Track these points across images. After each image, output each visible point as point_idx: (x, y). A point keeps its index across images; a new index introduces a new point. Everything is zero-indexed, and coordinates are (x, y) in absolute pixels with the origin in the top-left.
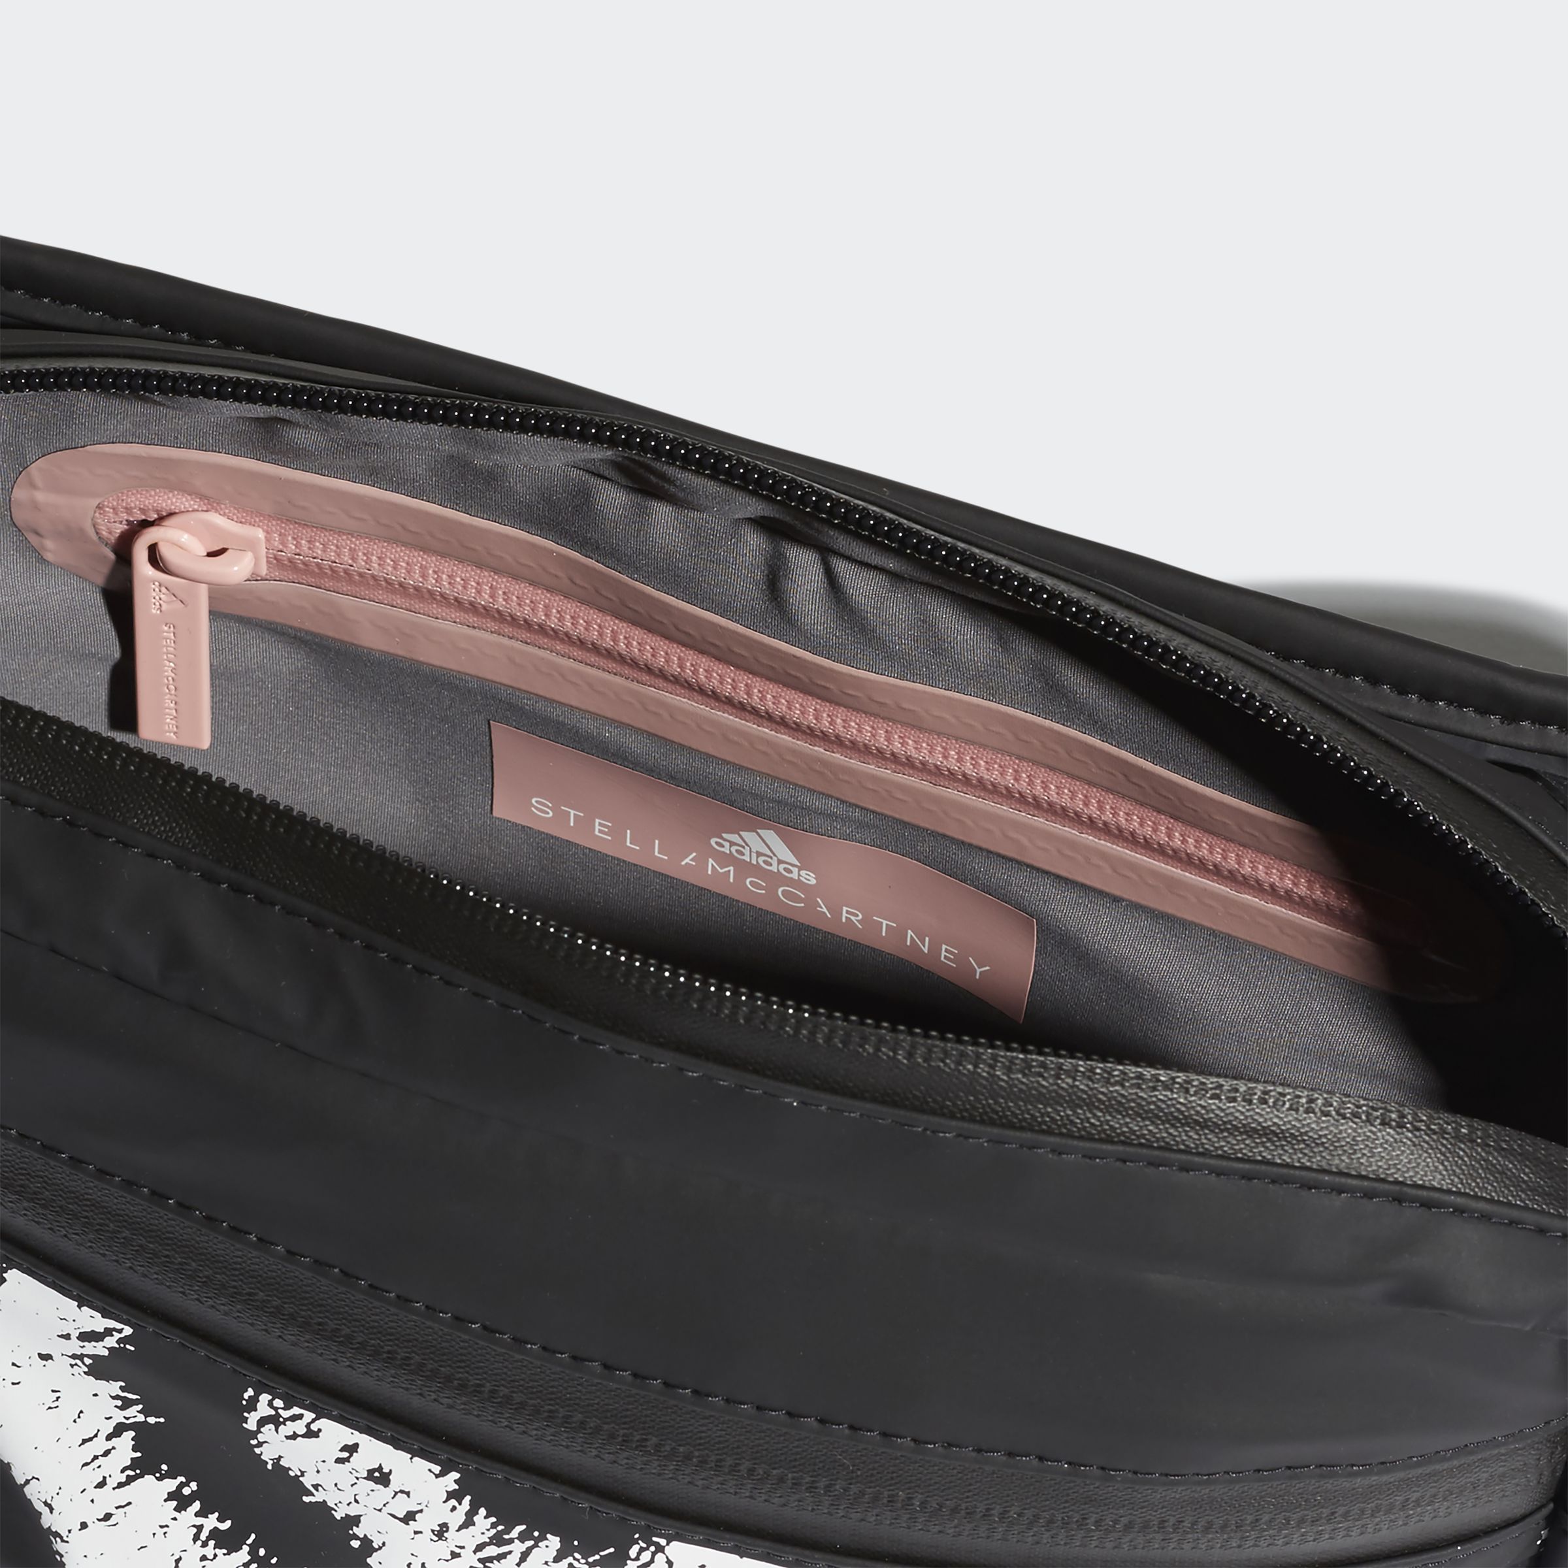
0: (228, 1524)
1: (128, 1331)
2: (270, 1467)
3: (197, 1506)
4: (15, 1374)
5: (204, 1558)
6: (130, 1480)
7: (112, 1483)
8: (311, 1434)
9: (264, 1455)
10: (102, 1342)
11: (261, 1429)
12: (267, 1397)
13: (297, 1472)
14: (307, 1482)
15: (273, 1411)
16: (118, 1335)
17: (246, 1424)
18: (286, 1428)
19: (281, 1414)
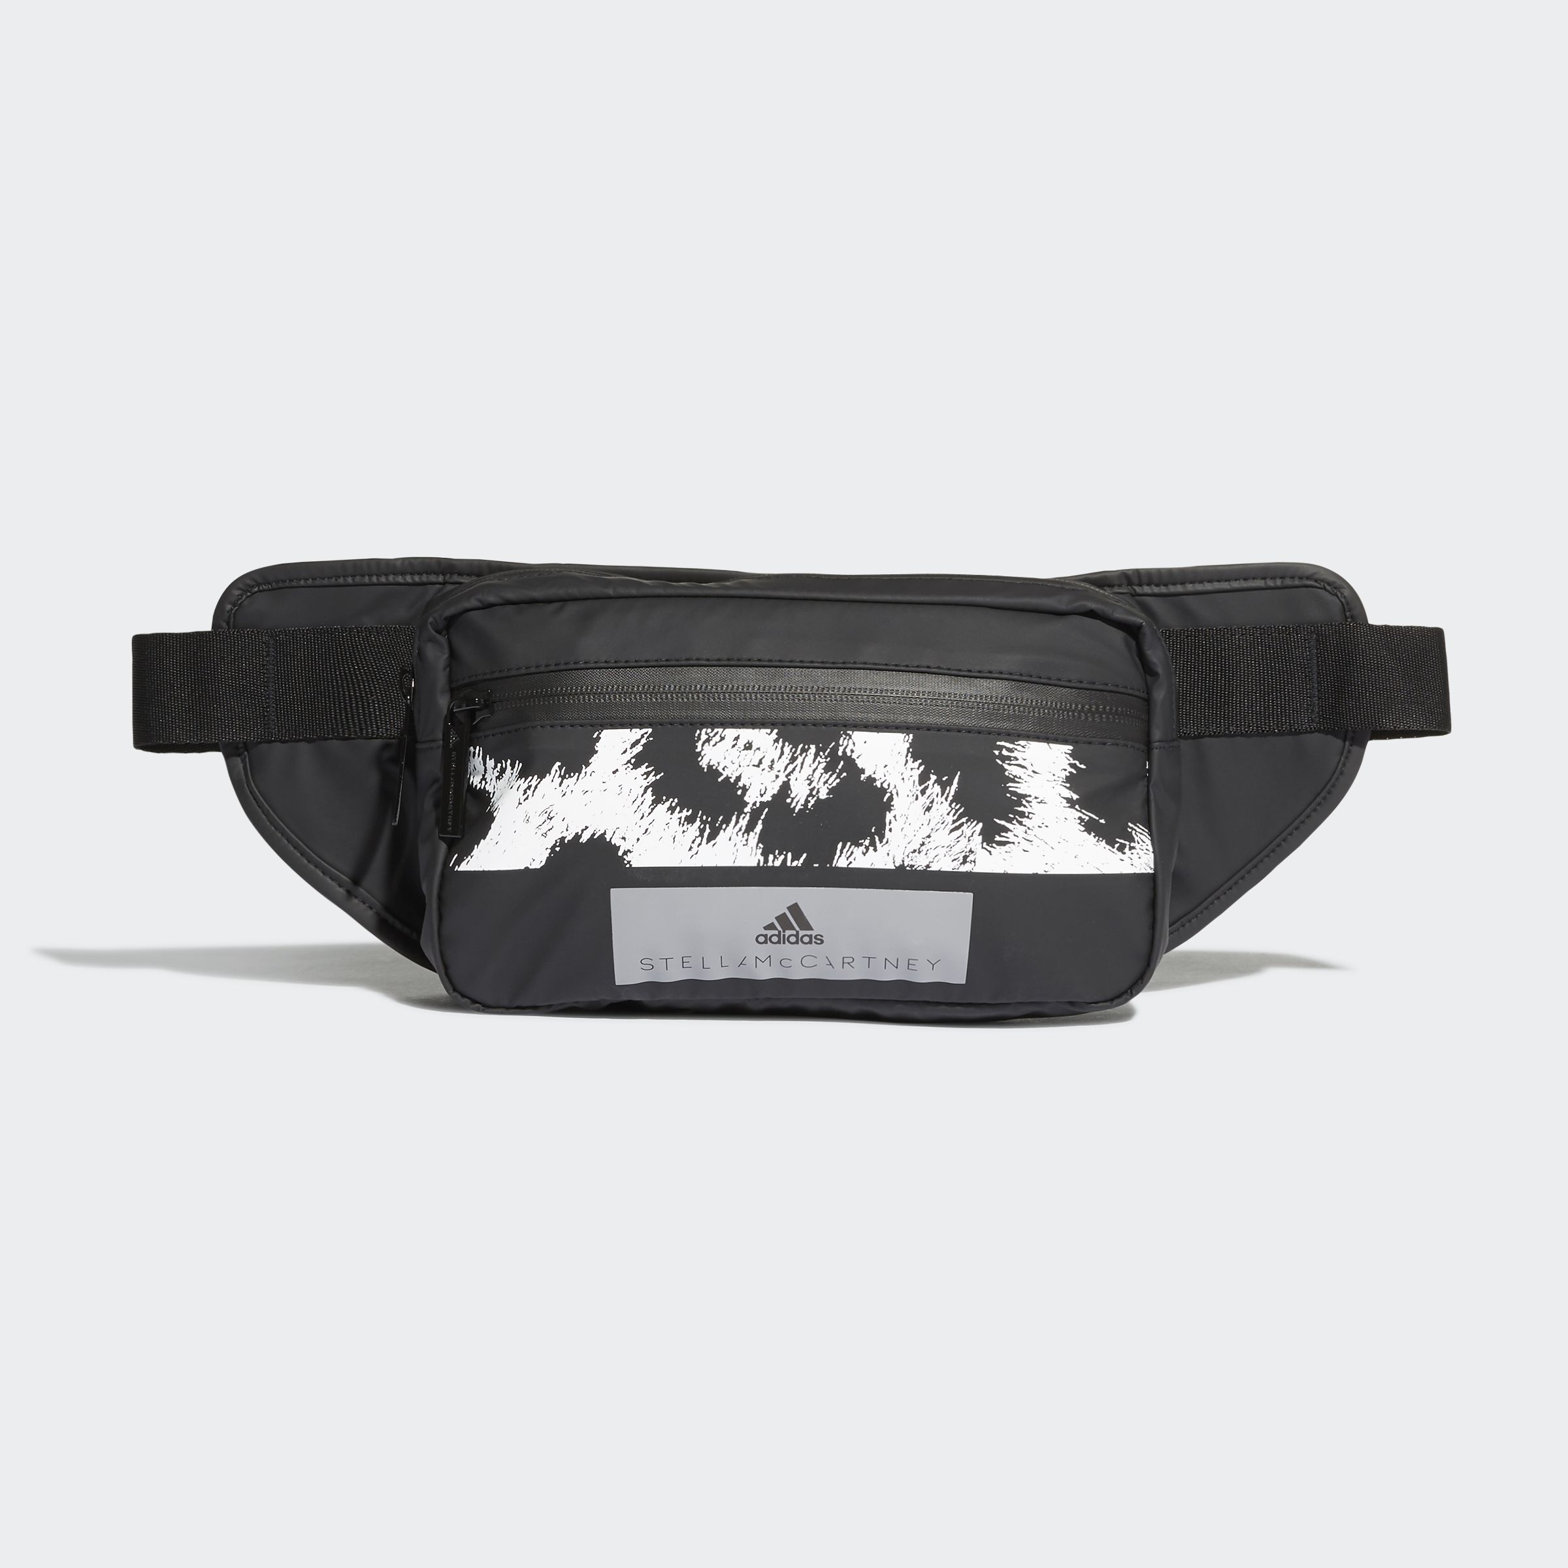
0: (691, 811)
1: (650, 730)
2: (705, 770)
3: (678, 809)
4: (604, 786)
5: (684, 832)
6: (653, 809)
7: (646, 815)
8: (722, 739)
9: (704, 763)
10: (640, 744)
11: (702, 750)
12: (704, 730)
13: (717, 765)
14: (720, 769)
15: (707, 737)
16: (646, 736)
17: (697, 750)
18: (712, 743)
19: (709, 737)
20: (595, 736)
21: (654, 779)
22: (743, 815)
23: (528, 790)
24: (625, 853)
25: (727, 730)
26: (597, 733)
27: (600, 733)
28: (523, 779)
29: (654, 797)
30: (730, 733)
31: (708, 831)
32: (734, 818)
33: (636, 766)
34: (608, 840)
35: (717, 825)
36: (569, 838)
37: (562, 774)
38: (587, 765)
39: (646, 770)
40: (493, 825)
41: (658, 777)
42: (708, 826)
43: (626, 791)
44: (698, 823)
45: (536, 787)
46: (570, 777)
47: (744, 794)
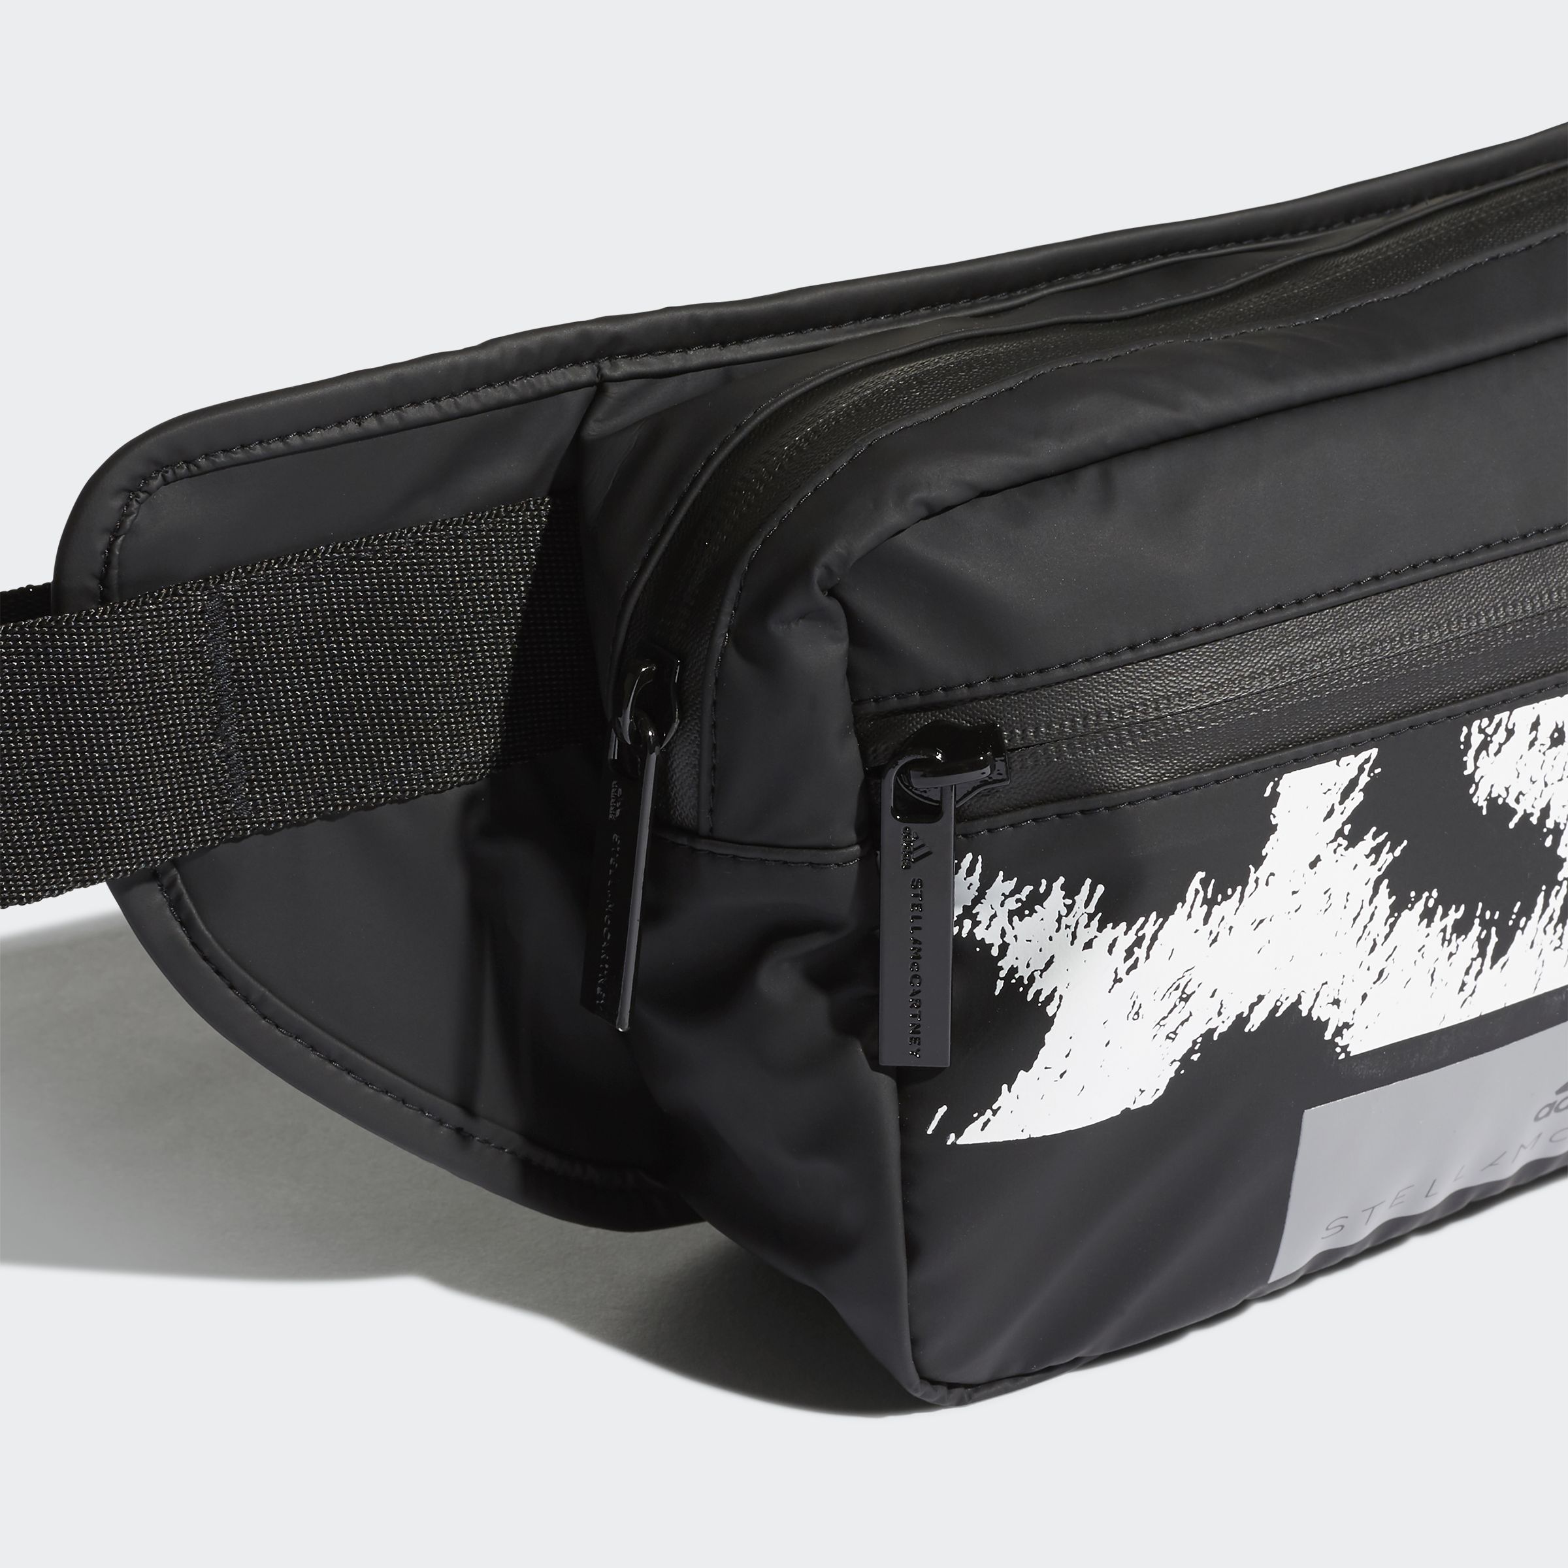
0: (1463, 908)
1: (1374, 752)
2: (1484, 812)
3: (1440, 910)
5: (1451, 955)
6: (1392, 926)
7: (1380, 941)
8: (1510, 733)
9: (1480, 799)
10: (1358, 789)
11: (1476, 768)
12: (1476, 723)
13: (1504, 794)
14: (1511, 802)
15: (1482, 736)
16: (1367, 767)
17: (1466, 773)
18: (1493, 748)
19: (1487, 735)
20: (1267, 794)
21: (1390, 857)
22: (1557, 888)
23: (1136, 949)
24: (1338, 1032)
25: (1516, 711)
26: (1272, 784)
27: (1276, 785)
28: (1123, 925)
29: (1394, 898)
30: (1523, 716)
31: (1494, 939)
32: (1540, 899)
33: (1354, 839)
34: (1304, 1014)
35: (1511, 923)
36: (1223, 1028)
37: (1209, 896)
38: (1259, 861)
39: (1374, 844)
40: (1048, 1037)
41: (1397, 853)
42: (1494, 929)
43: (1338, 899)
44: (1476, 929)
45: (1154, 938)
46: (1226, 897)
47: (1556, 843)
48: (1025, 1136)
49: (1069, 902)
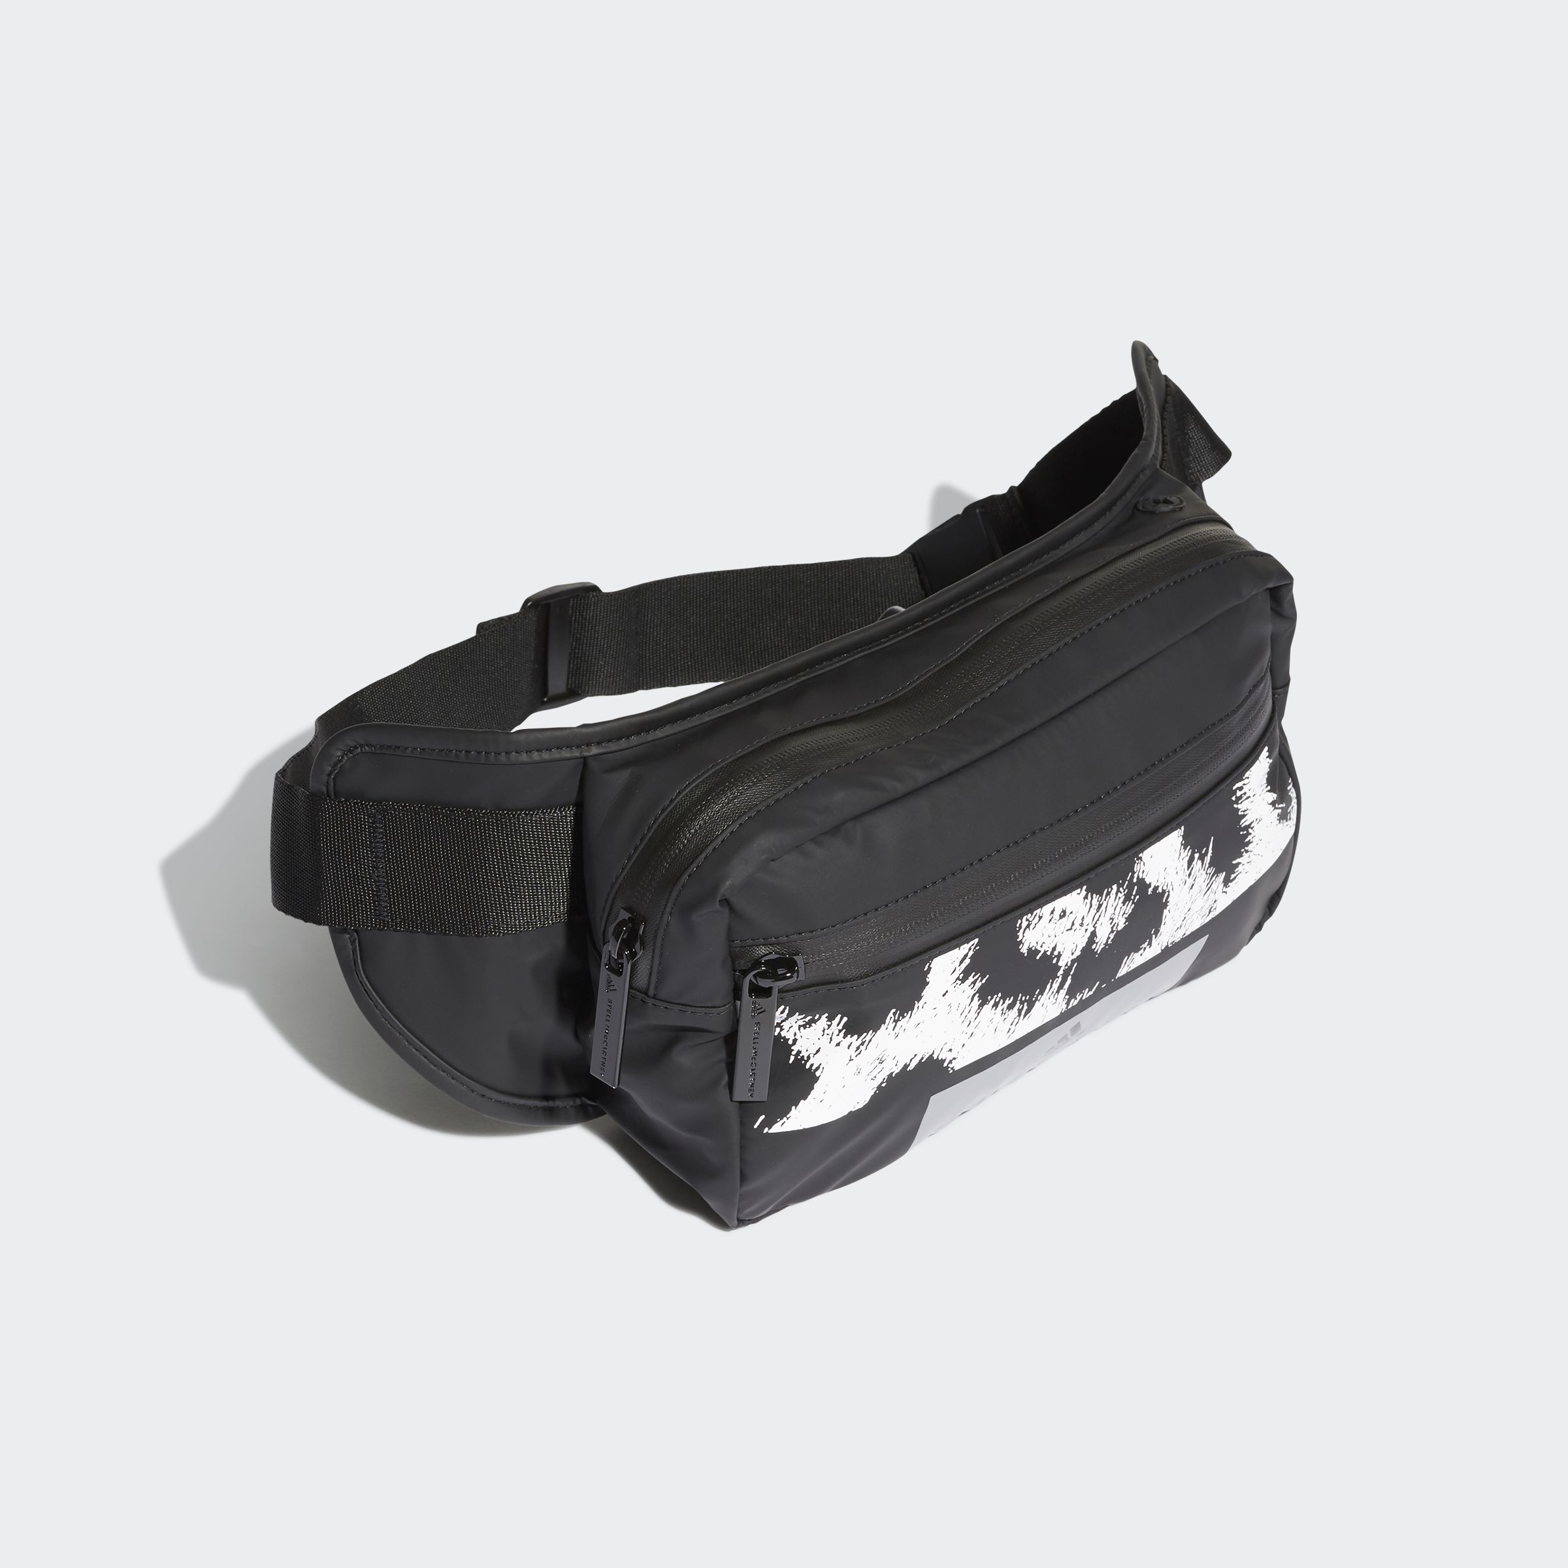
0: (1012, 998)
2: (1026, 955)
3: (1002, 1001)
4: (935, 1012)
5: (1004, 1019)
6: (979, 1013)
7: (972, 1021)
8: (1040, 918)
9: (1024, 950)
10: (968, 958)
11: (1024, 936)
12: (1025, 918)
13: (1035, 945)
14: (1039, 948)
15: (1028, 922)
16: (973, 948)
17: (1018, 940)
18: (1032, 927)
19: (1029, 921)
20: (925, 969)
21: (980, 984)
22: (1057, 979)
23: (861, 1046)
24: (951, 1062)
25: (1044, 908)
26: (928, 964)
27: (930, 964)
28: (856, 1036)
29: (981, 1001)
30: (1047, 909)
31: (1026, 1007)
32: (1049, 986)
33: (963, 980)
34: (935, 1058)
35: (1034, 999)
36: (898, 1071)
37: (896, 1018)
38: (919, 998)
39: (973, 980)
40: (816, 1086)
41: (984, 981)
42: (1026, 1004)
43: (955, 1007)
44: (1018, 1005)
45: (870, 1040)
46: (904, 1017)
47: (1058, 961)
48: (801, 1128)
49: (829, 1023)
